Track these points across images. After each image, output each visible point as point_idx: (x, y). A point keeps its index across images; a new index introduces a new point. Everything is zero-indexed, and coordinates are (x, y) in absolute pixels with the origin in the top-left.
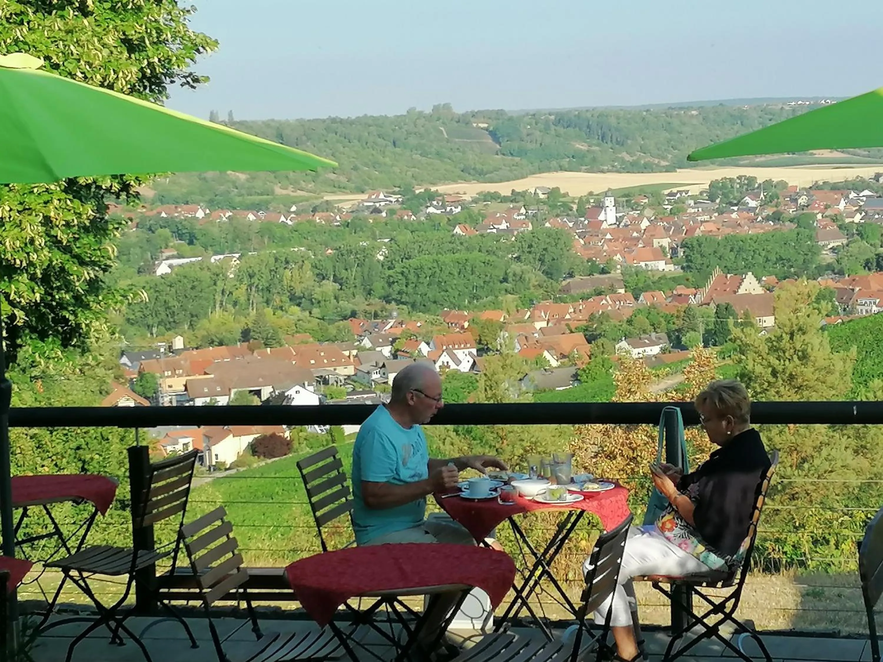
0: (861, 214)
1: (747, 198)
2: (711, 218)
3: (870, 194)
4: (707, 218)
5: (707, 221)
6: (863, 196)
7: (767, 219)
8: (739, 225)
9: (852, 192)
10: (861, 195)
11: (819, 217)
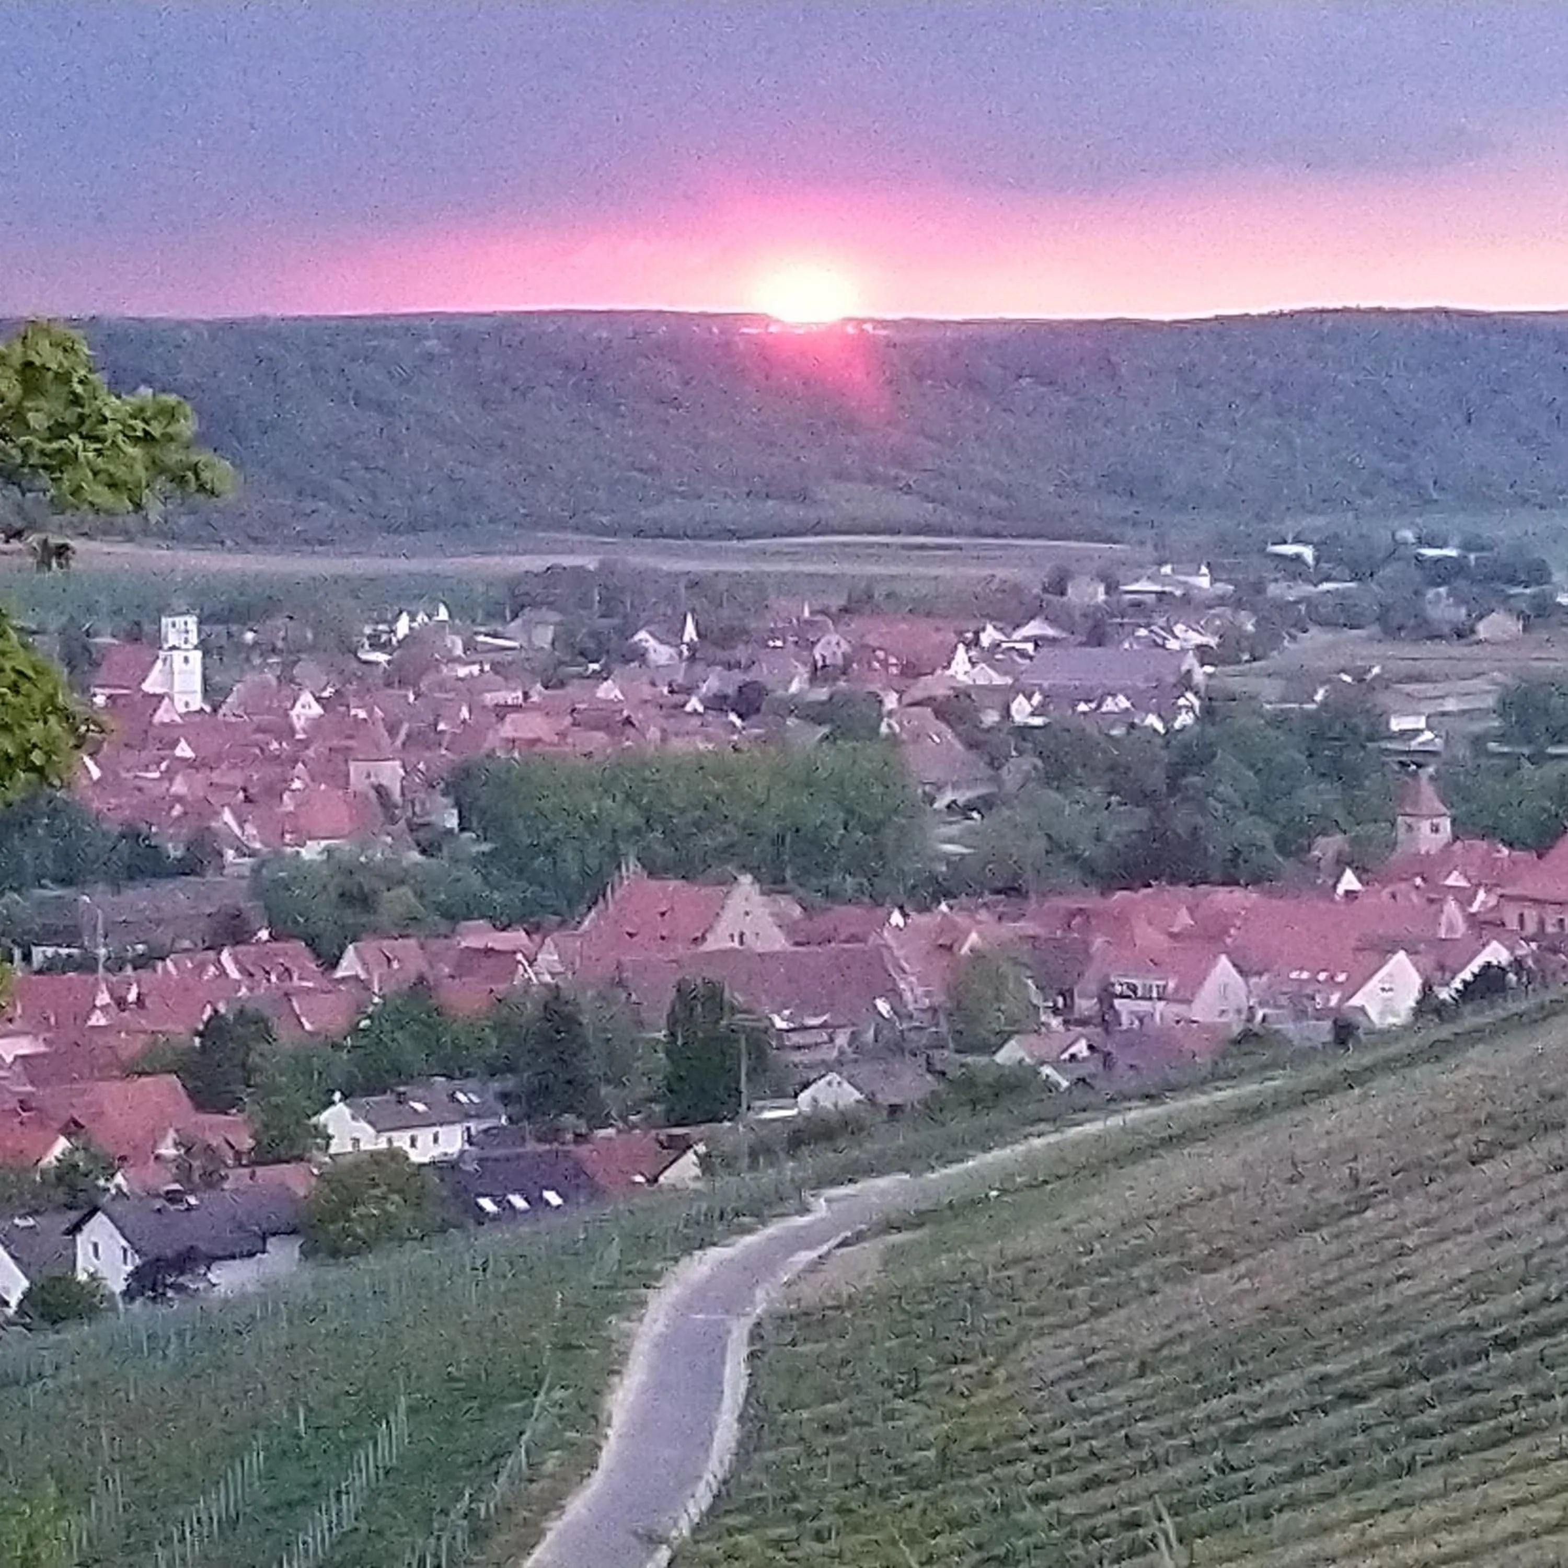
0: (1029, 697)
1: (642, 635)
2: (526, 695)
3: (1050, 632)
4: (514, 696)
5: (517, 708)
6: (1026, 640)
7: (717, 703)
8: (628, 721)
9: (989, 628)
10: (1017, 635)
11: (891, 701)
